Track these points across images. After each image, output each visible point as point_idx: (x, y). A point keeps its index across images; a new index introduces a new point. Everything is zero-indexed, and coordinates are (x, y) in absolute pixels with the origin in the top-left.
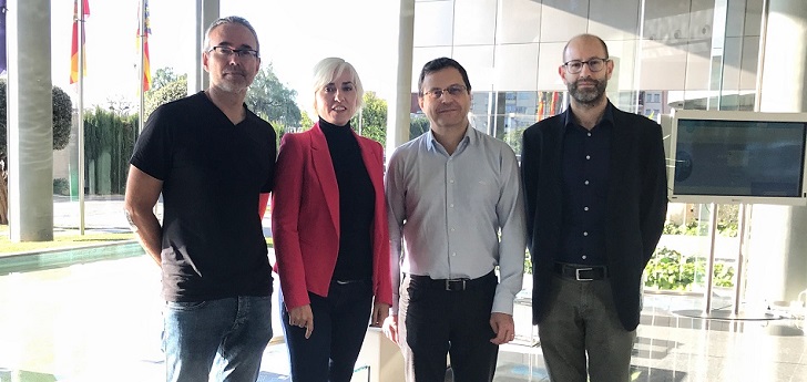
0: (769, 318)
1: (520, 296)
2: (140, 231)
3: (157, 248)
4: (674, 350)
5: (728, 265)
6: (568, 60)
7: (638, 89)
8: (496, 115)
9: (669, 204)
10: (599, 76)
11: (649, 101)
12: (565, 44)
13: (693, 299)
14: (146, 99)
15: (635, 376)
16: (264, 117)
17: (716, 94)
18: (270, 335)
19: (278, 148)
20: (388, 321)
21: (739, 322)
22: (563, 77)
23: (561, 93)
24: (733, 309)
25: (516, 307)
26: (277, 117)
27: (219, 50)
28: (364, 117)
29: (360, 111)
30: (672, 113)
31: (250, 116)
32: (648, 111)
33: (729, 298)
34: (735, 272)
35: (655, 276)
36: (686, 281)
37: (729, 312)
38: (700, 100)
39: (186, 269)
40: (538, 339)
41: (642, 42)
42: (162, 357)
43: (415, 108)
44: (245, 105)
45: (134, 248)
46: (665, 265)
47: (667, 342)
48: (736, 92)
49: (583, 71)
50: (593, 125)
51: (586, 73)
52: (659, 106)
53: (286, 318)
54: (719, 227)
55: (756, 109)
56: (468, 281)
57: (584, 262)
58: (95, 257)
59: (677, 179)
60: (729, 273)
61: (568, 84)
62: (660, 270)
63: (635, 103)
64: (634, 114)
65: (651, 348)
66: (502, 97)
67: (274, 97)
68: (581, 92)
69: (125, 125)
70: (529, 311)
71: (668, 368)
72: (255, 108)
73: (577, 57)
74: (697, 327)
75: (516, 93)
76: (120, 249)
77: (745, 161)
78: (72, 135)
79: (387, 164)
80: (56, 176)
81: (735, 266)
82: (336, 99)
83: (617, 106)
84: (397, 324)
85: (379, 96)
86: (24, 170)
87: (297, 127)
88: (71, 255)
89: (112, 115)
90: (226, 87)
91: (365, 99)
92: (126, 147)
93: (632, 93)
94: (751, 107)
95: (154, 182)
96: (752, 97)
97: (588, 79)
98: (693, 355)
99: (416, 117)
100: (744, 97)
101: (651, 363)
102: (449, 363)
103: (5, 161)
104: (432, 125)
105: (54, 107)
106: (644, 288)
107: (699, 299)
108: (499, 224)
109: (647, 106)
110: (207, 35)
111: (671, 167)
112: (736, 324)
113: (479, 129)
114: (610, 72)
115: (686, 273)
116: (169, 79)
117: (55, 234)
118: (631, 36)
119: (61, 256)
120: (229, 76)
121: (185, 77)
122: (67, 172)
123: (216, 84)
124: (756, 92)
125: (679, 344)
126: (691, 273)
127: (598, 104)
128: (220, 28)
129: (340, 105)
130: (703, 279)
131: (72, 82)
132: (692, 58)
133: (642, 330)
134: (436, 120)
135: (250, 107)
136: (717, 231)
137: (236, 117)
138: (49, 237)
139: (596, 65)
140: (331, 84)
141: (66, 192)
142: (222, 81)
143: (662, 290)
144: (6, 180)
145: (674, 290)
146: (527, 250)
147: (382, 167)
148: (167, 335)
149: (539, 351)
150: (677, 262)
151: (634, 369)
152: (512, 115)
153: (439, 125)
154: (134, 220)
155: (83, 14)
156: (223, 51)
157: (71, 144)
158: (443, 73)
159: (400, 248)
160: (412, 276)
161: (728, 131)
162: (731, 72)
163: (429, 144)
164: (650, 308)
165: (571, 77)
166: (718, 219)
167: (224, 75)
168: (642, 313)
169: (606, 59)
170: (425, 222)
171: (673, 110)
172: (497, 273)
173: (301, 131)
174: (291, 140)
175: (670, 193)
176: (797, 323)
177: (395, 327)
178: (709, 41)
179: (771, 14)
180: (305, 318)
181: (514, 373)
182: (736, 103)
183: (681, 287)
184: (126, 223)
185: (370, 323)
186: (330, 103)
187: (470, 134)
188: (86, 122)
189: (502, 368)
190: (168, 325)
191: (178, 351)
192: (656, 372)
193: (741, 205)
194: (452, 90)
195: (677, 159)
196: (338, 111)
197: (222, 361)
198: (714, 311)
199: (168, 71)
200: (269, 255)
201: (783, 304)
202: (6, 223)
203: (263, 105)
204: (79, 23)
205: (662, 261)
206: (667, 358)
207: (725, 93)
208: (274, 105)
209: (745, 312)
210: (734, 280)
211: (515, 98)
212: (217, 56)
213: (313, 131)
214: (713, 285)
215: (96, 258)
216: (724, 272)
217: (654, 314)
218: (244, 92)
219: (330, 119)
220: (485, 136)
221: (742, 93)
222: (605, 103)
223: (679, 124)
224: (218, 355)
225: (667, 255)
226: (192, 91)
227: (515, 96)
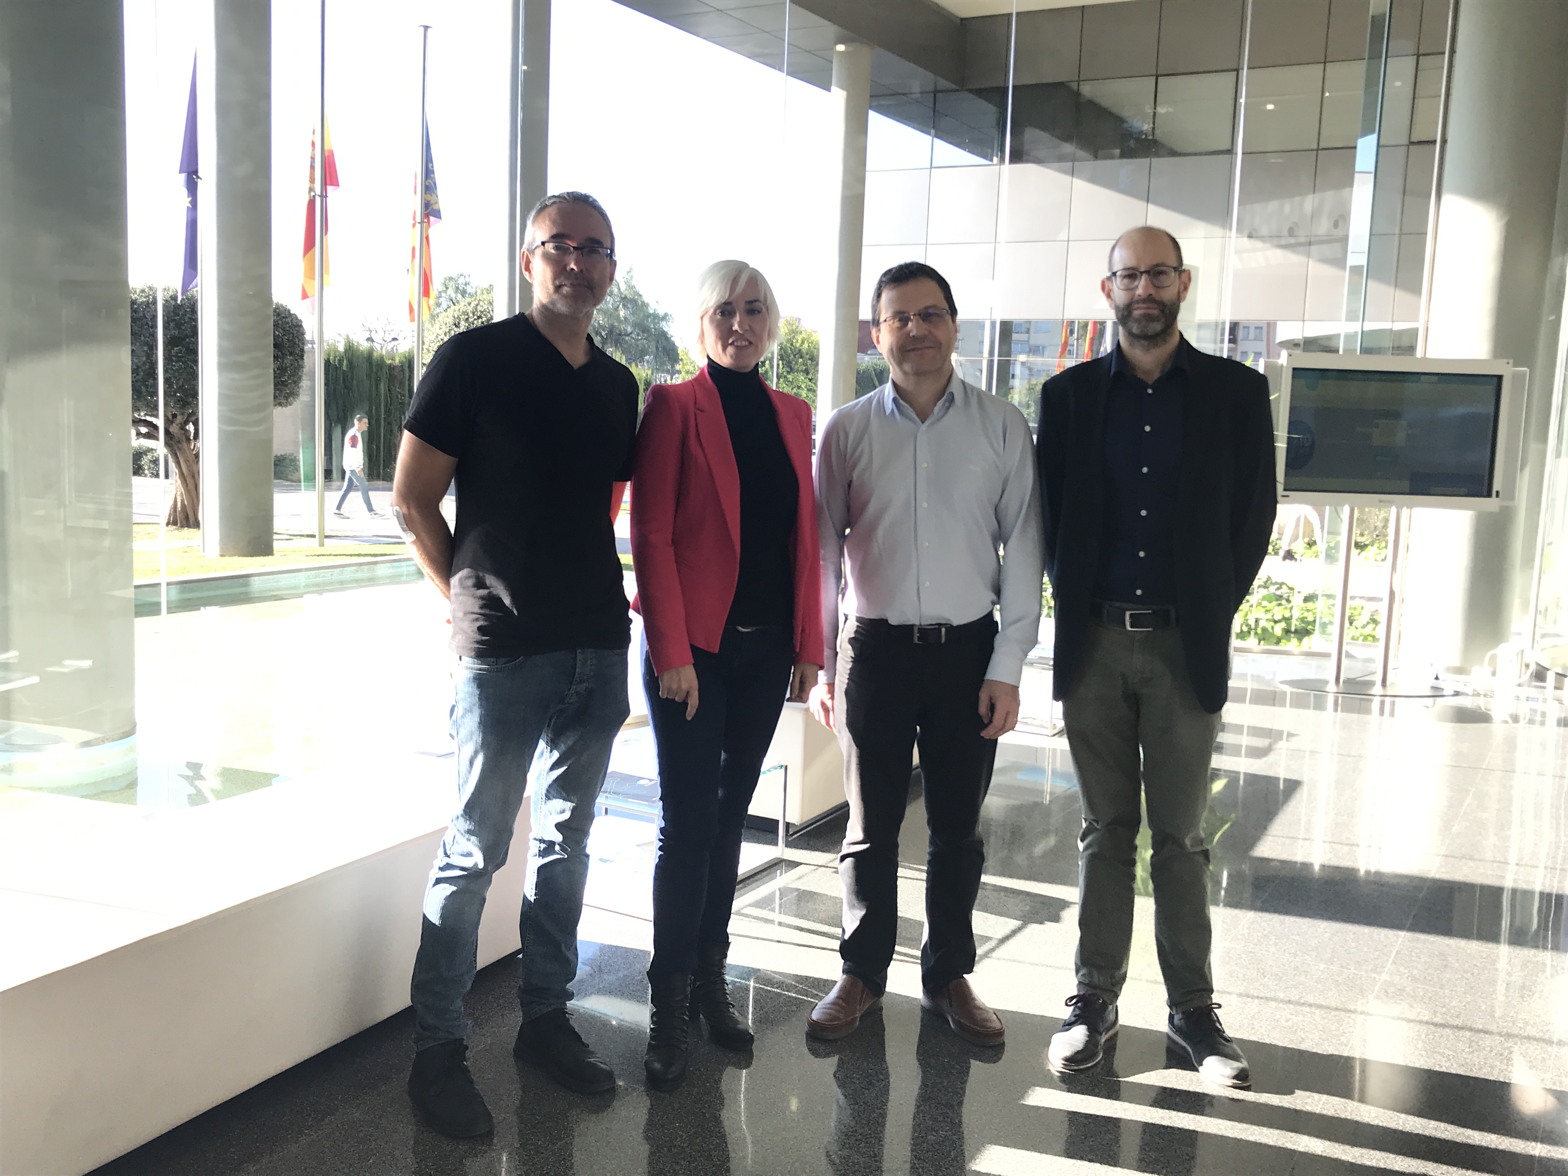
0: (1437, 693)
1: (1032, 655)
2: (419, 541)
3: (445, 570)
4: (1282, 745)
5: (1371, 606)
6: (1118, 267)
7: (1227, 318)
8: (996, 358)
9: (1279, 506)
10: (1167, 295)
11: (1246, 338)
12: (1114, 242)
13: (1314, 662)
14: (427, 325)
15: (1217, 786)
16: (619, 357)
17: (1355, 327)
18: (625, 712)
19: (641, 407)
20: (818, 693)
21: (1388, 700)
22: (1109, 296)
23: (1103, 324)
24: (1378, 678)
25: (1027, 671)
26: (639, 357)
27: (550, 247)
28: (782, 358)
29: (774, 348)
30: (1283, 358)
31: (597, 356)
32: (1245, 354)
33: (1370, 660)
34: (1382, 618)
35: (1252, 623)
36: (1303, 632)
37: (1371, 684)
38: (1329, 338)
39: (491, 603)
40: (1061, 724)
41: (1235, 240)
42: (452, 746)
43: (866, 344)
44: (589, 338)
45: (405, 569)
46: (1270, 606)
47: (1271, 730)
48: (1386, 325)
49: (1141, 287)
50: (1156, 375)
51: (1146, 288)
52: (1261, 346)
53: (652, 684)
54: (1358, 545)
55: (1419, 354)
56: (950, 628)
57: (1138, 600)
58: (342, 583)
59: (1288, 465)
60: (1374, 621)
61: (1117, 309)
62: (1258, 613)
63: (1222, 341)
64: (1221, 358)
65: (1245, 740)
66: (1007, 329)
67: (635, 325)
68: (1138, 321)
69: (391, 368)
70: (1048, 677)
71: (1271, 773)
72: (604, 341)
73: (1131, 263)
74: (1319, 706)
75: (1029, 322)
76: (382, 570)
77: (1400, 438)
78: (305, 383)
79: (818, 437)
80: (279, 448)
81: (1383, 607)
82: (736, 327)
83: (1194, 344)
84: (832, 698)
85: (807, 325)
86: (227, 441)
87: (673, 373)
88: (301, 579)
89: (371, 352)
90: (562, 307)
91: (782, 329)
92: (394, 406)
93: (1218, 326)
94: (1411, 349)
95: (443, 461)
96: (1413, 333)
97: (1149, 299)
98: (1313, 752)
99: (866, 360)
100: (1401, 333)
101: (1243, 765)
102: (916, 759)
103: (196, 424)
104: (894, 373)
105: (276, 337)
106: (1234, 642)
107: (1323, 662)
108: (1000, 537)
109: (1242, 346)
110: (529, 223)
111: (1281, 445)
112: (1382, 703)
113: (969, 380)
114: (1186, 288)
115: (1303, 620)
116: (464, 293)
117: (276, 545)
118: (1217, 231)
119: (285, 580)
120: (566, 290)
121: (490, 289)
122: (296, 443)
123: (545, 301)
124: (1420, 325)
125: (1290, 735)
126: (1310, 619)
127: (1165, 341)
128: (552, 211)
129: (741, 337)
130: (1330, 629)
131: (305, 296)
132: (1316, 269)
133: (1230, 712)
134: (900, 363)
135: (597, 340)
136: (1354, 552)
137: (576, 356)
138: (268, 551)
139: (1162, 278)
140: (727, 303)
141: (295, 477)
142: (555, 297)
143: (1263, 646)
144: (197, 456)
145: (1284, 646)
146: (1046, 579)
147: (810, 443)
148: (459, 711)
149: (1064, 743)
150: (1288, 601)
151: (1216, 774)
152: (1022, 358)
153: (905, 373)
154: (408, 523)
155: (325, 184)
156: (557, 248)
157: (303, 397)
158: (911, 287)
159: (839, 575)
160: (859, 620)
161: (1373, 388)
162: (1380, 292)
163: (889, 405)
164: (1243, 676)
165: (1120, 295)
166: (1356, 531)
167: (558, 288)
168: (1231, 683)
169: (1179, 268)
170: (880, 532)
171: (1284, 353)
172: (997, 617)
173: (678, 380)
174: (660, 394)
175: (1280, 487)
176: (1481, 703)
177: (829, 703)
178: (1345, 240)
179: (1446, 198)
180: (685, 686)
181: (1022, 778)
182: (1387, 343)
183: (1294, 641)
184: (394, 527)
185: (788, 695)
186: (725, 335)
187: (955, 388)
188: (327, 363)
189: (1004, 770)
190: (461, 695)
191: (477, 738)
192: (1253, 779)
193: (1394, 510)
194: (926, 316)
195: (1289, 433)
196: (737, 347)
197: (547, 753)
198: (1348, 681)
199: (461, 281)
200: (625, 583)
201: (1460, 671)
202: (197, 525)
203: (616, 336)
204: (318, 200)
205: (1264, 598)
206: (1271, 757)
207: (1369, 326)
208: (634, 337)
209: (1398, 683)
210: (1380, 632)
211: (1028, 331)
212: (546, 256)
213: (698, 380)
214: (1346, 639)
215: (342, 585)
216: (1365, 618)
217: (1250, 685)
218: (589, 316)
219: (724, 360)
220: (979, 393)
221: (1398, 326)
222: (1176, 339)
223: (1294, 377)
224: (542, 745)
225: (1272, 589)
226: (500, 315)
227: (1027, 326)
